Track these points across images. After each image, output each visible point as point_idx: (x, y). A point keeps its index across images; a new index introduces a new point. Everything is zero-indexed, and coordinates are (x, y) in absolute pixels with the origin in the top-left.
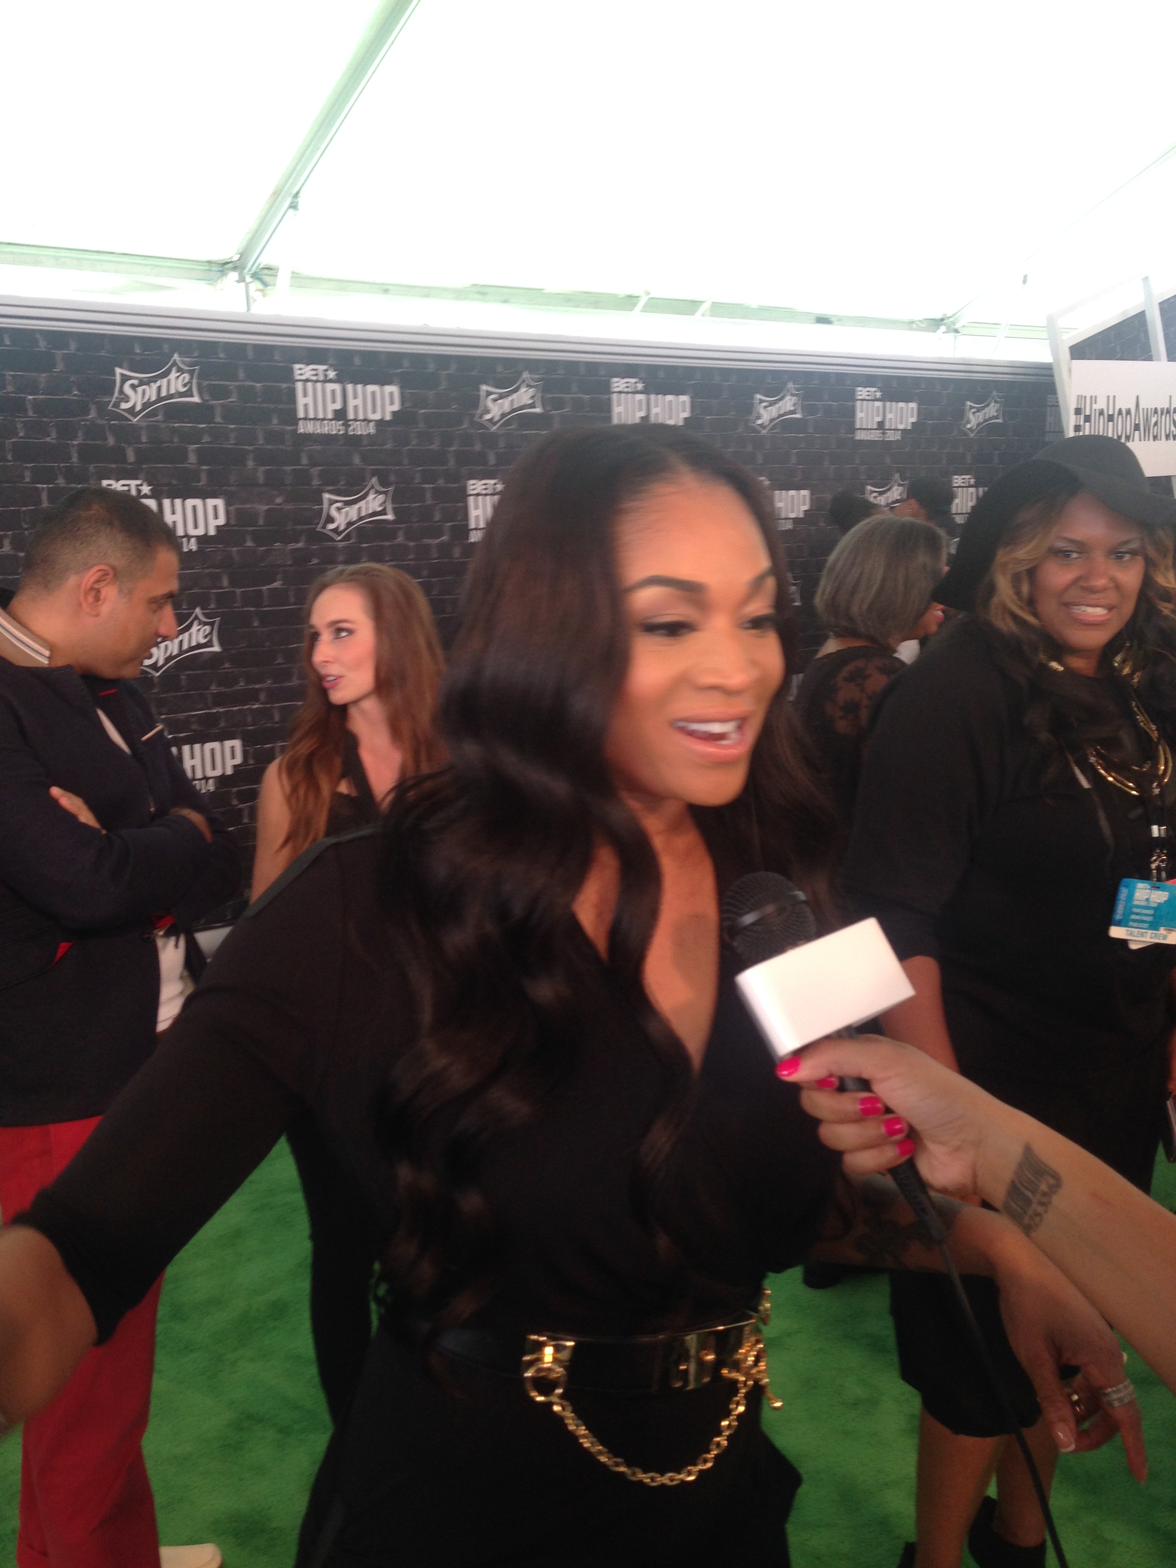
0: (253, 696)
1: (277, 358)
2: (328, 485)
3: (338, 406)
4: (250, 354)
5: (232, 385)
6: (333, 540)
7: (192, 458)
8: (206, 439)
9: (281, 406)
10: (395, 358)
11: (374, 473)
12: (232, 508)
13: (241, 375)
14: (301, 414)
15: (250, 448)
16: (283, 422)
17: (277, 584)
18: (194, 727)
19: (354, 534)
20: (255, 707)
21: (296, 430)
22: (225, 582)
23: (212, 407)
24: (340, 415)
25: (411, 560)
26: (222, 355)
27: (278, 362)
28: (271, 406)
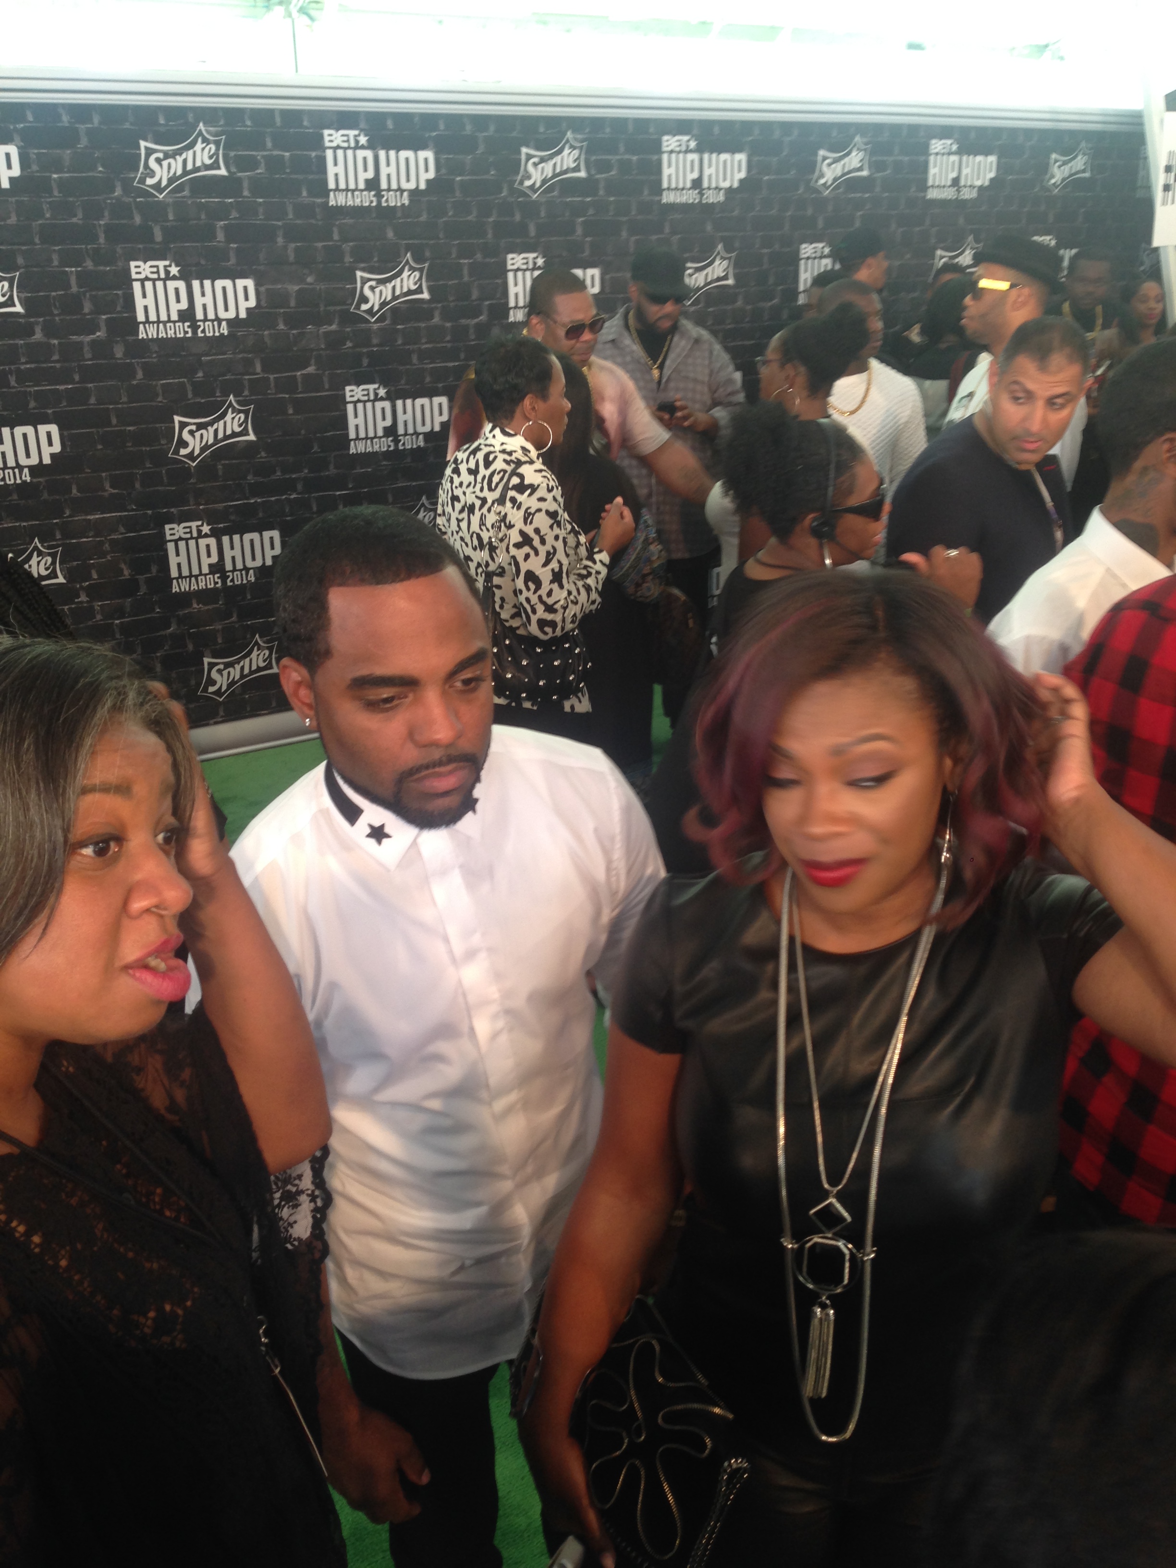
0: (290, 486)
1: (305, 123)
2: (363, 261)
3: (370, 174)
4: (278, 120)
5: (259, 155)
6: (368, 321)
7: (220, 236)
8: (234, 214)
9: (311, 177)
10: (430, 120)
11: (408, 248)
12: (262, 289)
13: (269, 144)
14: (332, 185)
15: (280, 223)
16: (311, 194)
17: (311, 369)
18: (233, 517)
19: (389, 315)
20: (292, 497)
21: (328, 203)
22: (258, 368)
23: (239, 181)
24: (373, 184)
25: (448, 342)
26: (249, 123)
27: (307, 128)
28: (300, 177)
